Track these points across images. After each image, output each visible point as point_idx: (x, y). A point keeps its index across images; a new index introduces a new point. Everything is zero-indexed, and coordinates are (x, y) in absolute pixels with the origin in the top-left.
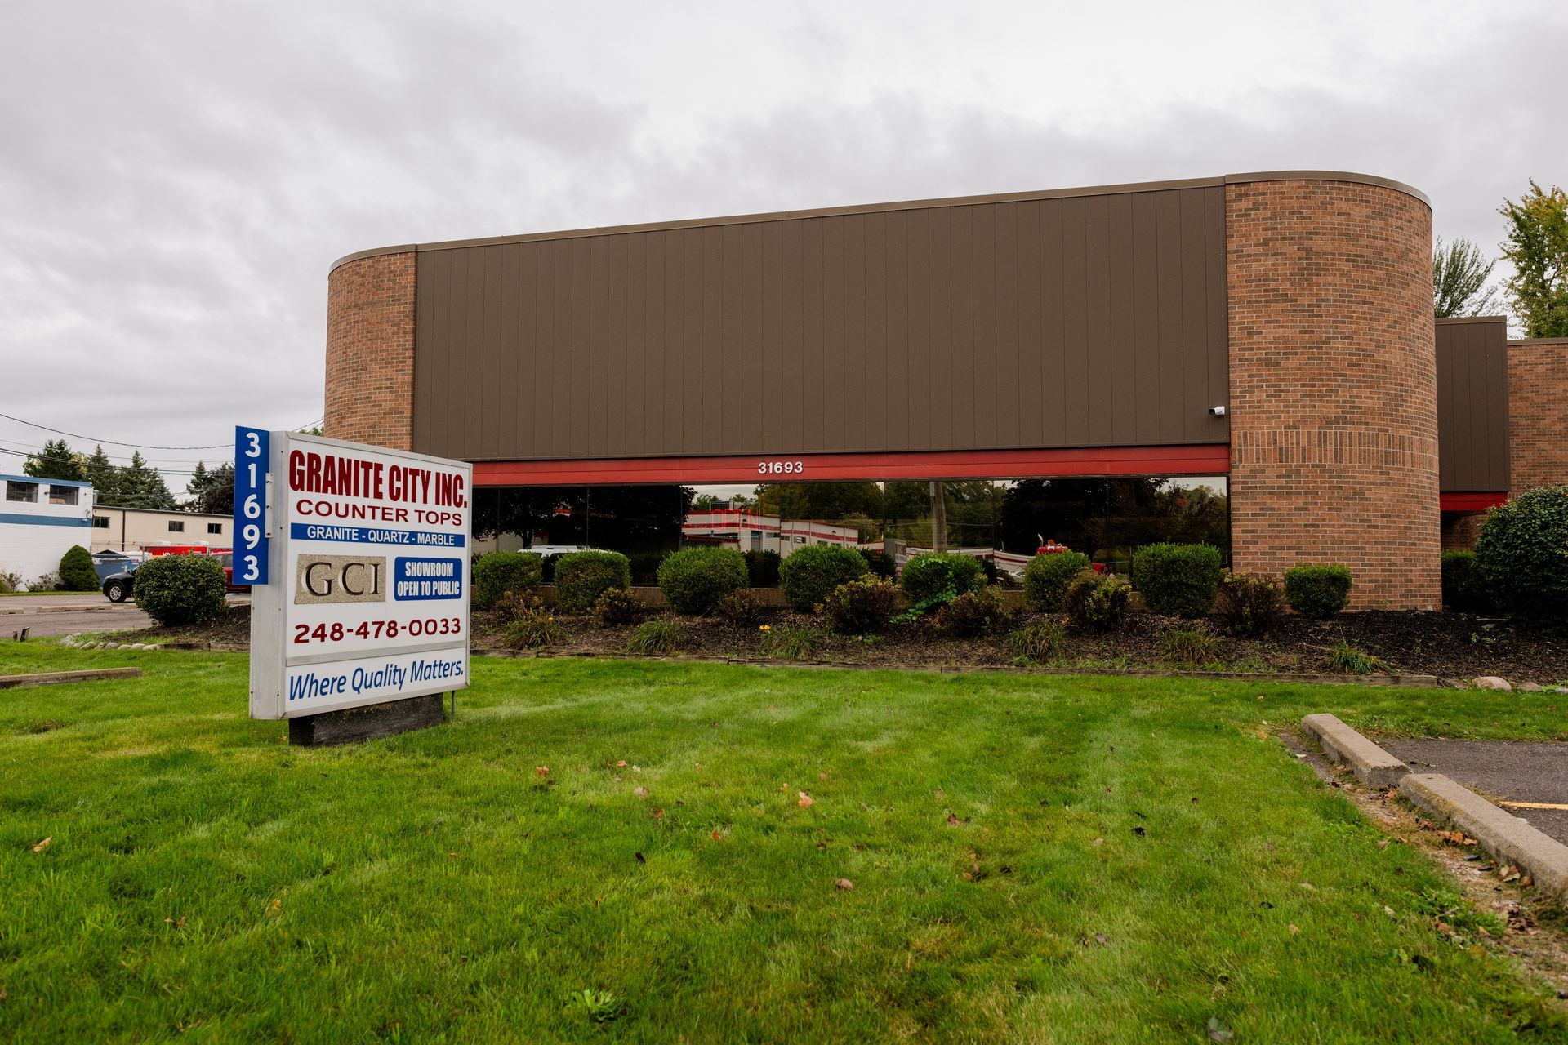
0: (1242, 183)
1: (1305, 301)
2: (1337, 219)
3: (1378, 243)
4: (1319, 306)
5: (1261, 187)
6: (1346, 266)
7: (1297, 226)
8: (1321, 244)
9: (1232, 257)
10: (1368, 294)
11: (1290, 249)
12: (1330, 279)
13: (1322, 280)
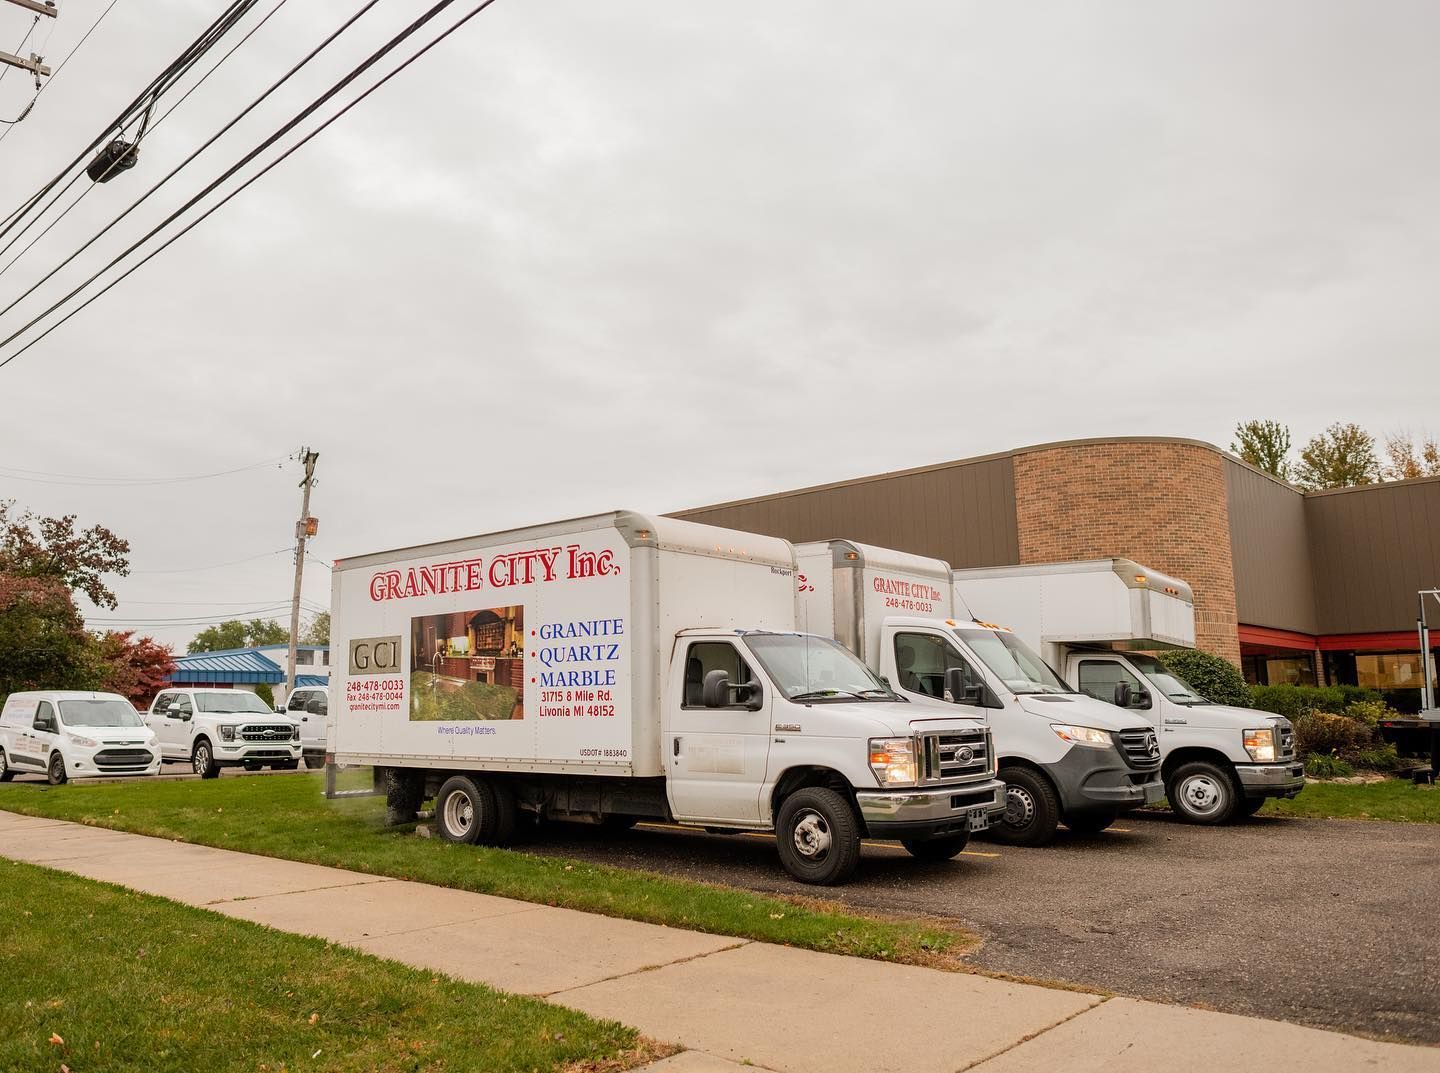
0: (1022, 453)
1: (1063, 528)
2: (1084, 471)
3: (1121, 482)
4: (1074, 530)
5: (1034, 455)
6: (1093, 501)
7: (1057, 478)
8: (1072, 489)
9: (1019, 503)
10: (1113, 518)
11: (1054, 494)
12: (1081, 511)
13: (1075, 513)
